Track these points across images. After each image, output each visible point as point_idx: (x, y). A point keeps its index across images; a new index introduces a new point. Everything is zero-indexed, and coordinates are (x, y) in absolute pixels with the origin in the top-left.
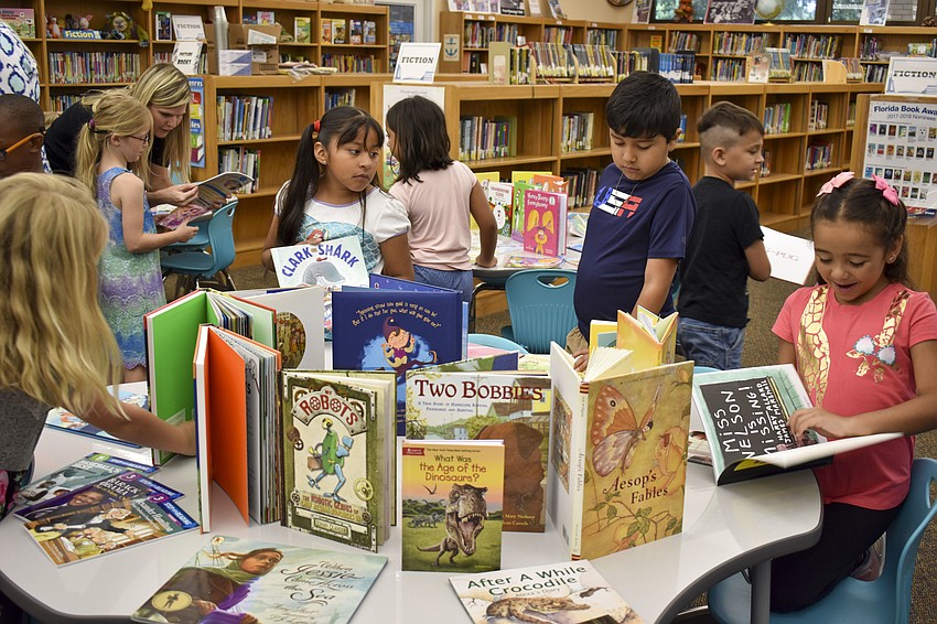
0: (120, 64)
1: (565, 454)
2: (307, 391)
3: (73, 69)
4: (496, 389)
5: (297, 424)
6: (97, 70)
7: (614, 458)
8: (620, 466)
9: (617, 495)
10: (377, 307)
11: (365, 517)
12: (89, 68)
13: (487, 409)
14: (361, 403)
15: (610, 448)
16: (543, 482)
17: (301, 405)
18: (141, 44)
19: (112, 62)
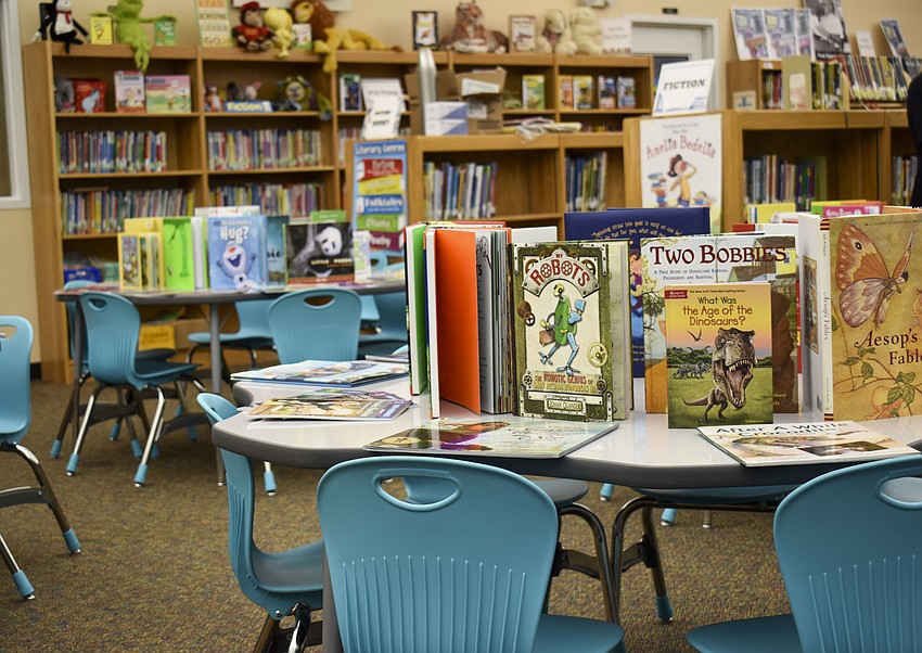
0: (295, 143)
1: (814, 314)
2: (537, 258)
3: (237, 153)
4: (736, 252)
5: (528, 297)
6: (267, 153)
7: (865, 308)
8: (873, 318)
9: (872, 351)
10: (614, 227)
11: (600, 385)
12: (257, 151)
13: (727, 275)
14: (592, 259)
15: (860, 296)
16: (794, 354)
17: (532, 276)
18: (323, 116)
19: (285, 142)
